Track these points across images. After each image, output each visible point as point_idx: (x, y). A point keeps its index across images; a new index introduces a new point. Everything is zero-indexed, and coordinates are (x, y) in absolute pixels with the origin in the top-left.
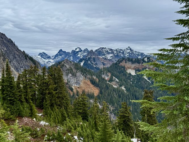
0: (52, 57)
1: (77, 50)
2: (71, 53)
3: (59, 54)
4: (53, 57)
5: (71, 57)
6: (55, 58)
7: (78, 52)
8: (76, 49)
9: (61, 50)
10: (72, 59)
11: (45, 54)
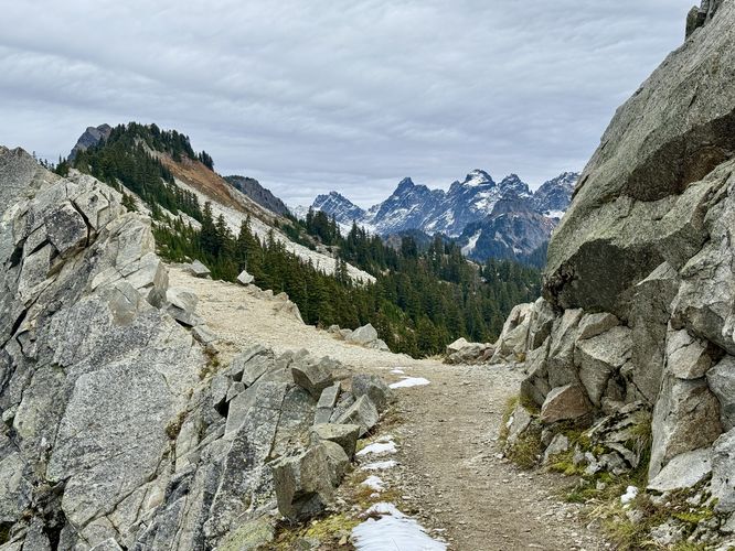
0: (369, 214)
1: (474, 183)
2: (448, 196)
3: (397, 198)
4: (372, 210)
5: (449, 211)
6: (381, 216)
7: (476, 190)
8: (469, 178)
9: (407, 183)
10: (450, 223)
11: (340, 198)
